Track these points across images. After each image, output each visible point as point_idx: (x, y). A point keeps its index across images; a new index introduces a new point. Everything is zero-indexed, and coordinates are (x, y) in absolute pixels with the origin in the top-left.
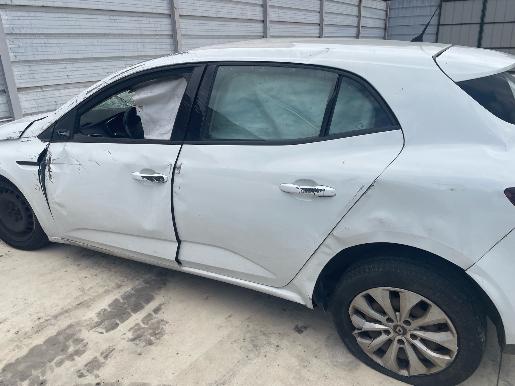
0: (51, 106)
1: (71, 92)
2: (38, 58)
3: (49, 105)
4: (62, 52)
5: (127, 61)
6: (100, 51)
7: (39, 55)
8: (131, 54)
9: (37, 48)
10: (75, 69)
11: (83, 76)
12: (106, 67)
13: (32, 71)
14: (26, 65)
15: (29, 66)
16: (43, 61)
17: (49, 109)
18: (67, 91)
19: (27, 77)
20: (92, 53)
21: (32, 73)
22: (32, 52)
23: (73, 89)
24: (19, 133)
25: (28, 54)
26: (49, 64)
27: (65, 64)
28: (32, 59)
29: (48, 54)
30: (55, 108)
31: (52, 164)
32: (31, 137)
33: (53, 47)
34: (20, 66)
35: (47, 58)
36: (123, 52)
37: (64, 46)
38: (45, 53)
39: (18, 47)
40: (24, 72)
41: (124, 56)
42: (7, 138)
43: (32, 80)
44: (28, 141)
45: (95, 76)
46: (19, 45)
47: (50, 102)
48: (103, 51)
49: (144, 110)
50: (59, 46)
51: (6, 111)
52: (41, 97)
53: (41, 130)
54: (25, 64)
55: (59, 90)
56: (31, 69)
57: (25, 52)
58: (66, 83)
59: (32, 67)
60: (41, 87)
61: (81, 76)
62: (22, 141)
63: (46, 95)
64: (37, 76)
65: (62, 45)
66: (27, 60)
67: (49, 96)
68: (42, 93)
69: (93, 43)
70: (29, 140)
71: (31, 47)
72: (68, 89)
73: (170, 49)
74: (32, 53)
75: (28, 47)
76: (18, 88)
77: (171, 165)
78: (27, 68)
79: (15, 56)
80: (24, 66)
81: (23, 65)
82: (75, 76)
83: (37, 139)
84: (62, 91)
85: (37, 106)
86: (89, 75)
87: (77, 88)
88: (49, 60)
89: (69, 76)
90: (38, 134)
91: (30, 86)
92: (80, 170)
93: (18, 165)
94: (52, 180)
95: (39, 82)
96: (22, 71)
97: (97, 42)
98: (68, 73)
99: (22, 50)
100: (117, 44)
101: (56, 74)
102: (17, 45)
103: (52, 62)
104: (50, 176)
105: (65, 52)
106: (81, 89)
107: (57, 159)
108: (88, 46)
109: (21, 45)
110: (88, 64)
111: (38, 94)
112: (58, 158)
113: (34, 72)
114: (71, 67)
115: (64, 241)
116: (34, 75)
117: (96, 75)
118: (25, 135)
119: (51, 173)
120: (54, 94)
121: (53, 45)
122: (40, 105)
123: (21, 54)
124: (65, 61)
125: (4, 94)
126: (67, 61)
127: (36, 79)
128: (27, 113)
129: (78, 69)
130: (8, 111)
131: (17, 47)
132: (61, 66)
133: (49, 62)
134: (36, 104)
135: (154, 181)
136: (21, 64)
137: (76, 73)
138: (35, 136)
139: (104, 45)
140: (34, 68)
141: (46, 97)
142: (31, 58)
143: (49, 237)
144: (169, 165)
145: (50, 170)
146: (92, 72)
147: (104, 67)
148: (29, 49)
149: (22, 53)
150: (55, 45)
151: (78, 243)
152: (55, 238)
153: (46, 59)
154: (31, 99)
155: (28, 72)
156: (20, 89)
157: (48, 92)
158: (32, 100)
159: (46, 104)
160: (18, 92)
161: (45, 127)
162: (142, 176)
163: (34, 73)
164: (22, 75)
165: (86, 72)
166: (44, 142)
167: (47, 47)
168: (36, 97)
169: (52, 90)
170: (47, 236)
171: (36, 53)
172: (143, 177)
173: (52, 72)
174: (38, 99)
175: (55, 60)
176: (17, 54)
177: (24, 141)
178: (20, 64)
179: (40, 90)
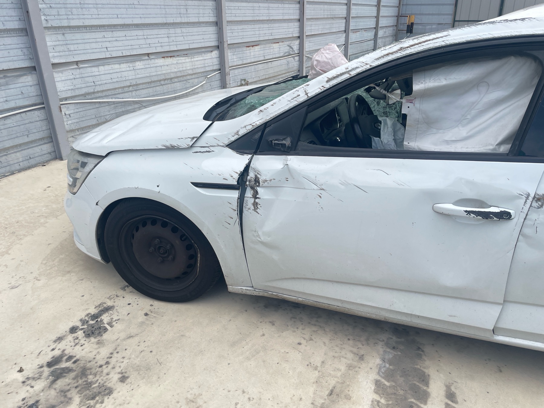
0: (89, 88)
1: (111, 70)
2: (73, 23)
3: (87, 87)
4: (100, 16)
5: (170, 29)
6: (142, 16)
7: (74, 20)
8: (174, 20)
9: (72, 10)
10: (114, 39)
11: (123, 48)
12: (149, 37)
13: (66, 41)
14: (59, 32)
15: (63, 34)
16: (78, 27)
17: (88, 92)
18: (107, 67)
19: (62, 48)
20: (133, 18)
21: (67, 44)
22: (66, 15)
23: (113, 66)
24: (190, 139)
25: (61, 17)
26: (86, 32)
27: (104, 31)
28: (66, 25)
29: (84, 19)
30: (94, 90)
31: (261, 187)
32: (215, 146)
33: (89, 9)
34: (53, 34)
35: (83, 23)
36: (166, 17)
37: (102, 8)
38: (82, 17)
39: (50, 8)
40: (58, 43)
41: (166, 23)
42: (165, 146)
43: (67, 53)
44: (209, 152)
45: (136, 49)
46: (50, 5)
47: (88, 82)
48: (145, 16)
49: (417, 105)
50: (97, 8)
51: (37, 95)
52: (78, 76)
53: (233, 136)
54: (57, 31)
55: (98, 66)
56: (65, 38)
57: (58, 15)
58: (105, 57)
59: (66, 35)
60: (77, 63)
61: (121, 48)
62: (195, 151)
63: (83, 74)
64: (72, 47)
65: (100, 6)
66: (61, 27)
67: (86, 75)
68: (78, 70)
69: (133, 4)
70: (210, 150)
71: (65, 8)
72: (108, 66)
73: (212, 15)
74: (65, 17)
75: (61, 8)
76: (53, 64)
77: (528, 195)
78: (60, 37)
79: (47, 20)
80: (57, 34)
81: (55, 33)
82: (115, 49)
83: (228, 149)
84: (101, 68)
85: (73, 88)
86: (130, 47)
87: (118, 63)
88: (85, 27)
89: (108, 48)
90: (228, 142)
91: (64, 61)
92: (320, 197)
93: (195, 188)
94: (258, 210)
95: (75, 56)
96: (55, 40)
97: (138, 3)
98: (108, 44)
99: (54, 12)
100: (159, 7)
101: (94, 45)
102: (48, 5)
103: (88, 29)
104: (255, 205)
105: (103, 16)
106: (122, 65)
107: (271, 180)
108: (128, 8)
109: (53, 6)
110: (128, 33)
111: (74, 72)
112: (274, 179)
113: (69, 42)
114: (110, 37)
115: (257, 292)
116: (69, 46)
117: (137, 47)
118: (201, 143)
119: (257, 200)
120: (92, 72)
121: (90, 6)
122: (77, 86)
123: (53, 17)
124: (103, 28)
125: (35, 72)
126: (105, 28)
127: (72, 52)
128: (62, 97)
129: (118, 39)
130: (39, 95)
131: (48, 8)
132: (98, 35)
133: (86, 29)
134: (72, 85)
135: (491, 218)
136: (53, 31)
137: (116, 44)
138: (222, 144)
139: (146, 8)
140: (69, 36)
141: (83, 75)
142: (65, 23)
143: (231, 287)
144: (523, 194)
145: (257, 196)
146: (132, 42)
147: (145, 37)
148: (63, 12)
149: (54, 15)
150: (92, 6)
151: (285, 296)
152: (241, 289)
153: (82, 25)
154: (66, 78)
155: (61, 43)
156: (54, 65)
157: (85, 68)
158: (67, 80)
159: (83, 85)
160: (53, 68)
161: (242, 132)
162: (466, 211)
163: (69, 44)
164: (55, 46)
165: (126, 43)
166: (243, 155)
167: (83, 8)
168: (71, 76)
169: (90, 67)
170: (227, 285)
171: (70, 17)
172: (469, 212)
173: (89, 43)
174: (75, 79)
175: (92, 27)
176: (48, 18)
177: (200, 152)
178: (51, 32)
179: (76, 67)
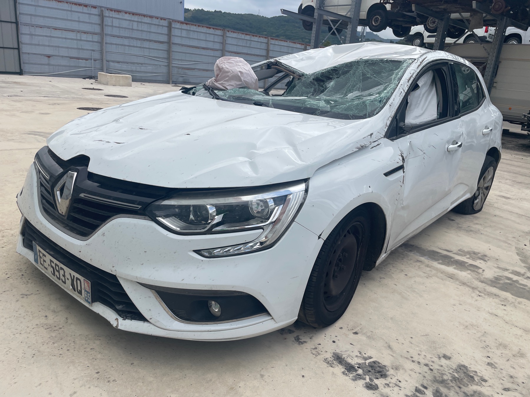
24: (370, 136)
32: (380, 139)
42: (358, 148)
44: (379, 145)
53: (385, 128)
62: (372, 147)
70: (379, 143)
83: (386, 139)
90: (384, 133)
92: (424, 158)
93: (387, 178)
138: (382, 137)
166: (393, 141)
177: (374, 146)
